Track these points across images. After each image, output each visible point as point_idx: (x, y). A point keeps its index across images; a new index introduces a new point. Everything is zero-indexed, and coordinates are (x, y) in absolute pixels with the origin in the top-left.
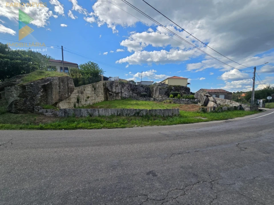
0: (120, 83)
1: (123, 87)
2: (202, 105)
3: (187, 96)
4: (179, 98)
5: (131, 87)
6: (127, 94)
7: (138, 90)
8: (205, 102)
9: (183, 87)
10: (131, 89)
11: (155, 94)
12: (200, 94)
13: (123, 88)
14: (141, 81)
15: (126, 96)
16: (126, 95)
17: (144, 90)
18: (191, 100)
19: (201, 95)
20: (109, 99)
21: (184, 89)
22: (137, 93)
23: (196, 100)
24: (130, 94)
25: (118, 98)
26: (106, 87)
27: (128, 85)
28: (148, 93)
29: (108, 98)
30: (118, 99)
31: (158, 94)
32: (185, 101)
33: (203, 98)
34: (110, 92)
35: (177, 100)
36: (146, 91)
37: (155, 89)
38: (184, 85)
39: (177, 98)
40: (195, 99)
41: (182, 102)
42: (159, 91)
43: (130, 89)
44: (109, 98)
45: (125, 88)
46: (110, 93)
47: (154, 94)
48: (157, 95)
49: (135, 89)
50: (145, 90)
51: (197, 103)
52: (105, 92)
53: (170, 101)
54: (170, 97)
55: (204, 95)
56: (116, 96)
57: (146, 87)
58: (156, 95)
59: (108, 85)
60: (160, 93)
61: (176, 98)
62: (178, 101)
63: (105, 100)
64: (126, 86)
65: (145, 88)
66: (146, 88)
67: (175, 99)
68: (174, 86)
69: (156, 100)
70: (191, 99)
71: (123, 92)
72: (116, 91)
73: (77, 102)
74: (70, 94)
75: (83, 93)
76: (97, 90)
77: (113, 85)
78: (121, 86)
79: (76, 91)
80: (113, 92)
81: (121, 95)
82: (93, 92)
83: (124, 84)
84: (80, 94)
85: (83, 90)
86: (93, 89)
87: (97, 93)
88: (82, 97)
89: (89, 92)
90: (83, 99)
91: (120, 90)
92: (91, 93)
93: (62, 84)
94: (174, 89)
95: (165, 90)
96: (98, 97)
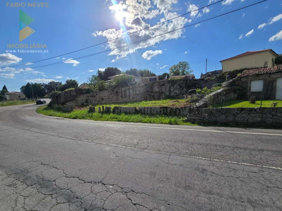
24: (182, 92)
25: (162, 97)
27: (181, 82)
45: (175, 86)
56: (160, 95)
72: (161, 90)
73: (85, 102)
74: (72, 98)
75: (95, 96)
76: (123, 93)
77: (154, 85)
78: (170, 84)
79: (84, 96)
80: (153, 92)
81: (170, 94)
82: (113, 95)
83: (174, 82)
84: (91, 98)
85: (96, 95)
86: (113, 93)
87: (122, 95)
88: (93, 99)
89: (105, 95)
90: (95, 100)
91: (168, 89)
92: (109, 95)
93: (66, 94)
94: (229, 77)
95: (214, 82)
96: (124, 98)
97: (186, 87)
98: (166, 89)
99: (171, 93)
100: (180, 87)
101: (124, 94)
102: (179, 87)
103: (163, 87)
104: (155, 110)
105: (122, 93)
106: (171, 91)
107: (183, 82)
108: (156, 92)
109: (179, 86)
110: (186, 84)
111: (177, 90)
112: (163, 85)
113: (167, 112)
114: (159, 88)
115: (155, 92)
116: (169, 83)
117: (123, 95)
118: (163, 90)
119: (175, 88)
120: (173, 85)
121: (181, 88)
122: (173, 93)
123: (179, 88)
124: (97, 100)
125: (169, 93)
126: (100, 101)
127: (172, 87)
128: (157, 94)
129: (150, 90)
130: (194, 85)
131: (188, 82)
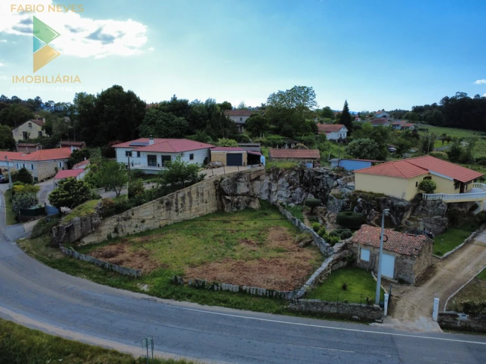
5: (302, 176)
6: (284, 195)
7: (321, 185)
10: (301, 182)
15: (280, 200)
16: (281, 197)
20: (225, 209)
24: (294, 195)
25: (255, 205)
26: (220, 186)
27: (293, 173)
29: (224, 207)
30: (253, 207)
32: (324, 246)
34: (227, 195)
35: (317, 240)
43: (298, 182)
44: (226, 206)
45: (280, 181)
46: (228, 198)
49: (313, 181)
52: (218, 196)
56: (250, 201)
59: (226, 183)
61: (318, 234)
63: (218, 211)
64: (286, 175)
67: (316, 236)
68: (362, 197)
71: (273, 190)
72: (253, 189)
73: (113, 232)
74: (94, 229)
75: (130, 218)
76: (180, 202)
77: (239, 181)
78: (271, 176)
79: (112, 221)
80: (237, 195)
81: (269, 197)
82: (162, 210)
83: (280, 172)
84: (122, 223)
85: (131, 215)
86: (162, 206)
87: (177, 207)
88: (128, 223)
89: (148, 213)
90: (130, 226)
91: (266, 187)
92: (154, 212)
93: (83, 222)
94: (361, 202)
95: (341, 203)
96: (181, 212)
97: (302, 185)
98: (262, 186)
99: (271, 196)
100: (290, 185)
101: (182, 204)
102: (287, 185)
103: (257, 182)
104: (261, 292)
105: (176, 204)
106: (273, 192)
107: (296, 175)
108: (243, 195)
109: (288, 181)
110: (301, 178)
111: (283, 190)
112: (258, 178)
113: (273, 295)
114: (248, 186)
115: (240, 195)
116: (269, 175)
117: (180, 206)
118: (257, 191)
119: (280, 185)
120: (276, 180)
121: (292, 187)
122: (275, 195)
123: (288, 187)
124: (134, 225)
125: (267, 194)
126: (138, 225)
127: (276, 184)
128: (245, 198)
129: (231, 191)
130: (317, 181)
131: (306, 175)
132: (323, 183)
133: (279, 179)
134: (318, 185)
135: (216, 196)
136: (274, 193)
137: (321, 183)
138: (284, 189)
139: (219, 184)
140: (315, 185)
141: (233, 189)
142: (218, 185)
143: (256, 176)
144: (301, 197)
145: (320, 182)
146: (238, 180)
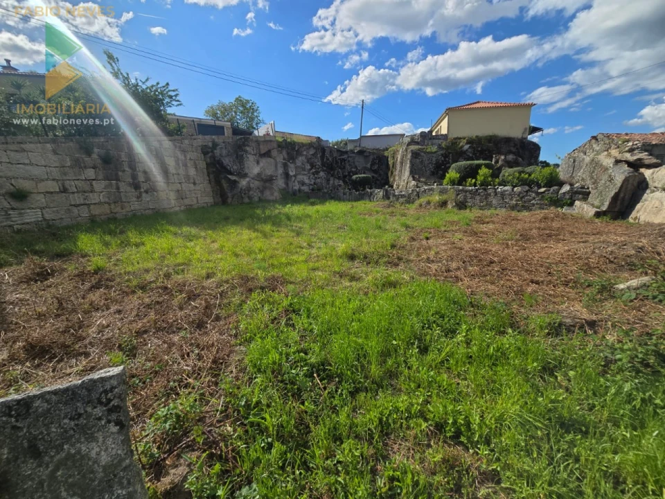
0: (279, 146)
1: (292, 158)
2: (598, 215)
3: (520, 173)
4: (484, 184)
5: (322, 157)
6: (307, 181)
7: (348, 167)
8: (617, 195)
9: (508, 140)
10: (323, 164)
11: (400, 178)
12: (587, 159)
13: (294, 162)
14: (361, 137)
15: (302, 188)
16: (303, 184)
17: (369, 166)
18: (543, 190)
19: (595, 164)
20: (229, 200)
21: (513, 150)
22: (345, 177)
23: (566, 188)
24: (319, 180)
25: (272, 194)
26: (213, 157)
27: (312, 151)
28: (380, 175)
29: (228, 197)
30: (271, 198)
31: (407, 173)
32: (511, 195)
33: (605, 177)
34: (231, 173)
35: (474, 193)
36: (376, 167)
37: (399, 157)
38: (516, 133)
39: (475, 185)
40: (561, 184)
41: (494, 202)
42: (411, 162)
43: (319, 163)
44: (229, 195)
45: (300, 160)
46: (233, 178)
47: (397, 178)
48: (403, 180)
49: (337, 162)
50: (371, 165)
51: (571, 204)
52: (212, 176)
53: (445, 197)
54: (445, 181)
55: (617, 162)
56: (265, 188)
57: (374, 153)
58: (403, 178)
59: (224, 152)
60: (412, 172)
61: (470, 186)
62: (478, 198)
63: (216, 204)
64: (305, 153)
65: (371, 157)
66: (374, 159)
67: (466, 191)
68: (470, 141)
69: (394, 195)
70: (540, 187)
71: (291, 173)
72: (264, 170)
77: (245, 151)
78: (285, 153)
80: (246, 176)
81: (287, 184)
83: (296, 148)
91: (281, 169)
92: (64, 174)
94: (470, 150)
95: (434, 159)
96: (146, 192)
97: (325, 168)
98: (276, 167)
99: (290, 183)
100: (312, 167)
103: (269, 160)
106: (291, 176)
107: (316, 153)
108: (255, 177)
109: (308, 162)
111: (304, 175)
112: (268, 154)
114: (258, 163)
115: (249, 177)
116: (281, 152)
118: (270, 171)
119: (299, 167)
121: (313, 170)
122: (294, 181)
123: (310, 170)
125: (284, 180)
127: (292, 165)
128: (257, 183)
129: (235, 166)
130: (341, 163)
131: (327, 154)
132: (350, 165)
133: (296, 158)
134: (344, 168)
135: (208, 176)
136: (293, 178)
137: (347, 165)
138: (306, 173)
139: (212, 152)
140: (341, 169)
141: (238, 164)
142: (210, 154)
143: (266, 150)
144: (329, 184)
145: (345, 163)
146: (244, 148)
